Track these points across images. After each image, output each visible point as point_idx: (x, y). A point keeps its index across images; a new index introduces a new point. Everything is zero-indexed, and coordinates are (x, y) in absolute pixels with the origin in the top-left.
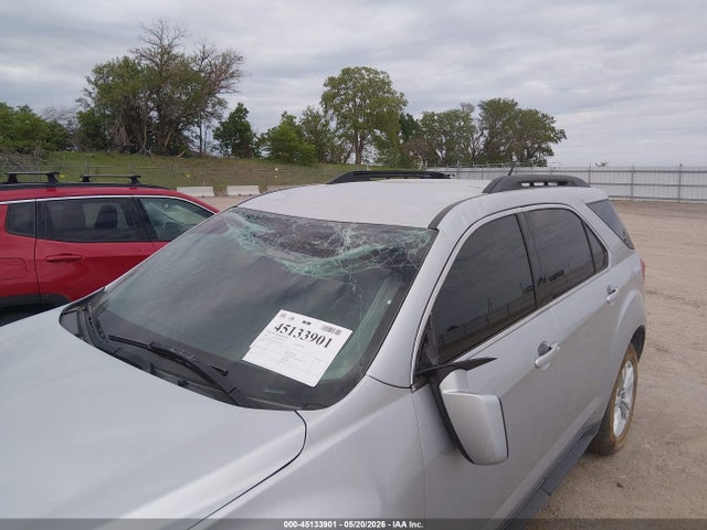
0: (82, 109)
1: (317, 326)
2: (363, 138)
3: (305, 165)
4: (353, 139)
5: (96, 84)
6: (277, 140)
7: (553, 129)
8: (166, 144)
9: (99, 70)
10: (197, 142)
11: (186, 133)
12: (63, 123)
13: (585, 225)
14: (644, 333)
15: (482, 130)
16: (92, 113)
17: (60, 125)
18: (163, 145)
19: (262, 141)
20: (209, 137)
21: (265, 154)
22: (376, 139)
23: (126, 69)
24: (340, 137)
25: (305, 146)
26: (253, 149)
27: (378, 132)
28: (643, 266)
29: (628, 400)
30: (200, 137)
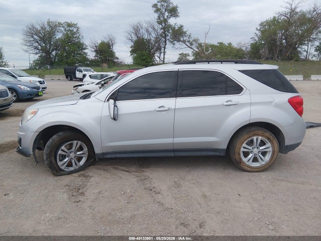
0: (252, 42)
5: (259, 30)
8: (287, 55)
9: (261, 24)
10: (305, 53)
11: (299, 49)
12: (244, 48)
16: (256, 43)
17: (242, 50)
18: (286, 56)
20: (312, 50)
23: (274, 22)
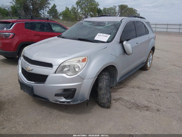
1: (105, 35)
2: (87, 14)
3: (72, 21)
4: (85, 15)
6: (64, 14)
7: (137, 13)
10: (43, 14)
11: (40, 12)
12: (7, 9)
13: (145, 26)
14: (154, 48)
15: (119, 13)
19: (60, 14)
20: (46, 13)
21: (61, 18)
22: (91, 14)
24: (81, 14)
25: (72, 16)
26: (58, 17)
27: (91, 13)
28: (155, 37)
29: (151, 62)
30: (44, 13)
